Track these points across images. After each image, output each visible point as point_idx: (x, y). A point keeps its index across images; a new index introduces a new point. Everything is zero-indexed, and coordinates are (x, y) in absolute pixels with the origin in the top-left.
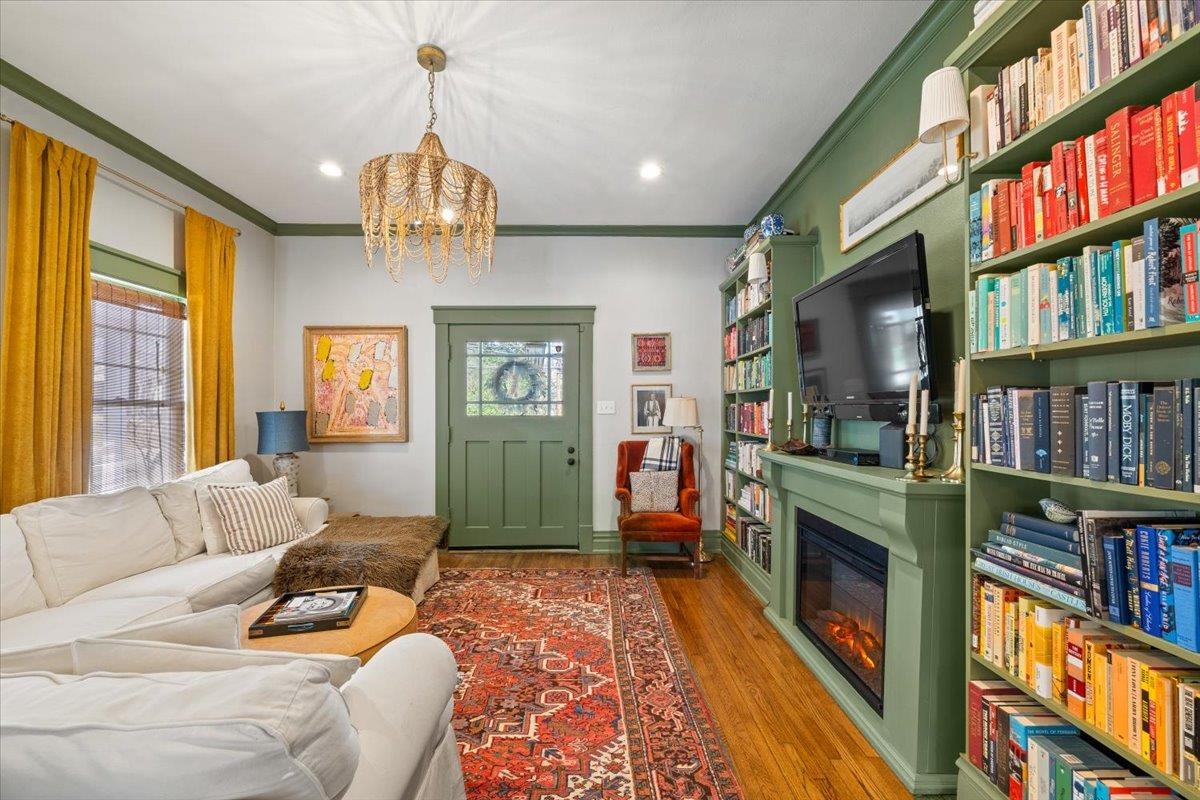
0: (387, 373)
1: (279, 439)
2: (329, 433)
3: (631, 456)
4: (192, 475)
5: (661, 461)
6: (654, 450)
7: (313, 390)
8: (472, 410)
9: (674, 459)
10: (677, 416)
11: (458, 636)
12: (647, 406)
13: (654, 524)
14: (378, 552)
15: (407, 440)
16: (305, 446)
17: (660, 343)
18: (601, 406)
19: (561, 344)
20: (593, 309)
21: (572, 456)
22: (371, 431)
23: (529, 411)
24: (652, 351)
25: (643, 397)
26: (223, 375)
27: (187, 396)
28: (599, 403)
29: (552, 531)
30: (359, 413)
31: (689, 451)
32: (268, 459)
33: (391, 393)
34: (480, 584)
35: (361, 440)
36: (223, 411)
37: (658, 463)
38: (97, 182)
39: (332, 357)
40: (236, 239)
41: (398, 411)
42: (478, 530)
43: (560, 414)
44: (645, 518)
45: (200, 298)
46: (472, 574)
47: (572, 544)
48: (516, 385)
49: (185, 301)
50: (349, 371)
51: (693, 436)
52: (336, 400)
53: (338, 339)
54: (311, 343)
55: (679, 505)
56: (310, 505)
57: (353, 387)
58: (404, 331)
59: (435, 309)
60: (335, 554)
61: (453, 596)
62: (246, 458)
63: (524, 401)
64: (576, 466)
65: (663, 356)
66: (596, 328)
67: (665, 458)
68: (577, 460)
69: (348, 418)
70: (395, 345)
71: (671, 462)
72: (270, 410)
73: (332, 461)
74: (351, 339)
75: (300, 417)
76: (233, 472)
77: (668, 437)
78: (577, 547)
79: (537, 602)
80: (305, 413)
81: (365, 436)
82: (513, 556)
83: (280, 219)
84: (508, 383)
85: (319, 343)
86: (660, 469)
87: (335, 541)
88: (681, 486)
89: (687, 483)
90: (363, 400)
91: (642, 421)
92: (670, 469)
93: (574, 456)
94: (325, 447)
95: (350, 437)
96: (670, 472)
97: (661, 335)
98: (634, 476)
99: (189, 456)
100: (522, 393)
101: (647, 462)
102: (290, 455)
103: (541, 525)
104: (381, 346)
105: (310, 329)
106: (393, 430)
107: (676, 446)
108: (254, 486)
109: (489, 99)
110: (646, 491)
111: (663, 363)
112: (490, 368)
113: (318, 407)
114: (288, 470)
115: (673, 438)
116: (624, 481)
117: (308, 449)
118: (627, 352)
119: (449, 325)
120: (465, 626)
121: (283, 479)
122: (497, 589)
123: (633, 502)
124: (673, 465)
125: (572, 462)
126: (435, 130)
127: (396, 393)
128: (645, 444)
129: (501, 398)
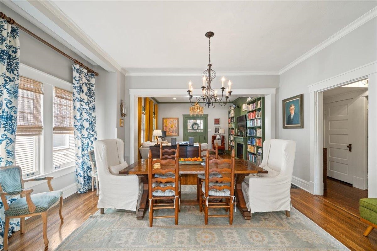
0: (175, 125)
1: (163, 135)
3: (214, 138)
6: (218, 137)
7: (164, 128)
8: (189, 131)
9: (221, 138)
10: (221, 131)
12: (217, 130)
15: (179, 136)
18: (209, 130)
19: (202, 120)
20: (208, 115)
22: (173, 134)
23: (197, 131)
24: (217, 121)
25: (216, 129)
30: (171, 131)
31: (223, 137)
39: (167, 123)
41: (177, 131)
43: (203, 131)
50: (170, 125)
51: (224, 135)
52: (168, 129)
53: (168, 120)
55: (222, 145)
57: (170, 127)
58: (178, 118)
59: (183, 115)
63: (197, 129)
66: (208, 118)
70: (177, 121)
74: (170, 120)
77: (220, 135)
83: (159, 101)
84: (194, 126)
85: (165, 120)
86: (219, 140)
89: (223, 142)
90: (172, 129)
91: (216, 132)
93: (205, 138)
95: (170, 135)
97: (219, 119)
98: (215, 141)
101: (217, 139)
102: (164, 137)
104: (174, 121)
105: (163, 118)
106: (176, 134)
111: (219, 123)
112: (192, 124)
113: (165, 130)
116: (213, 142)
117: (166, 137)
118: (213, 122)
119: (185, 117)
123: (215, 145)
125: (204, 139)
127: (177, 128)
128: (216, 136)
129: (193, 129)
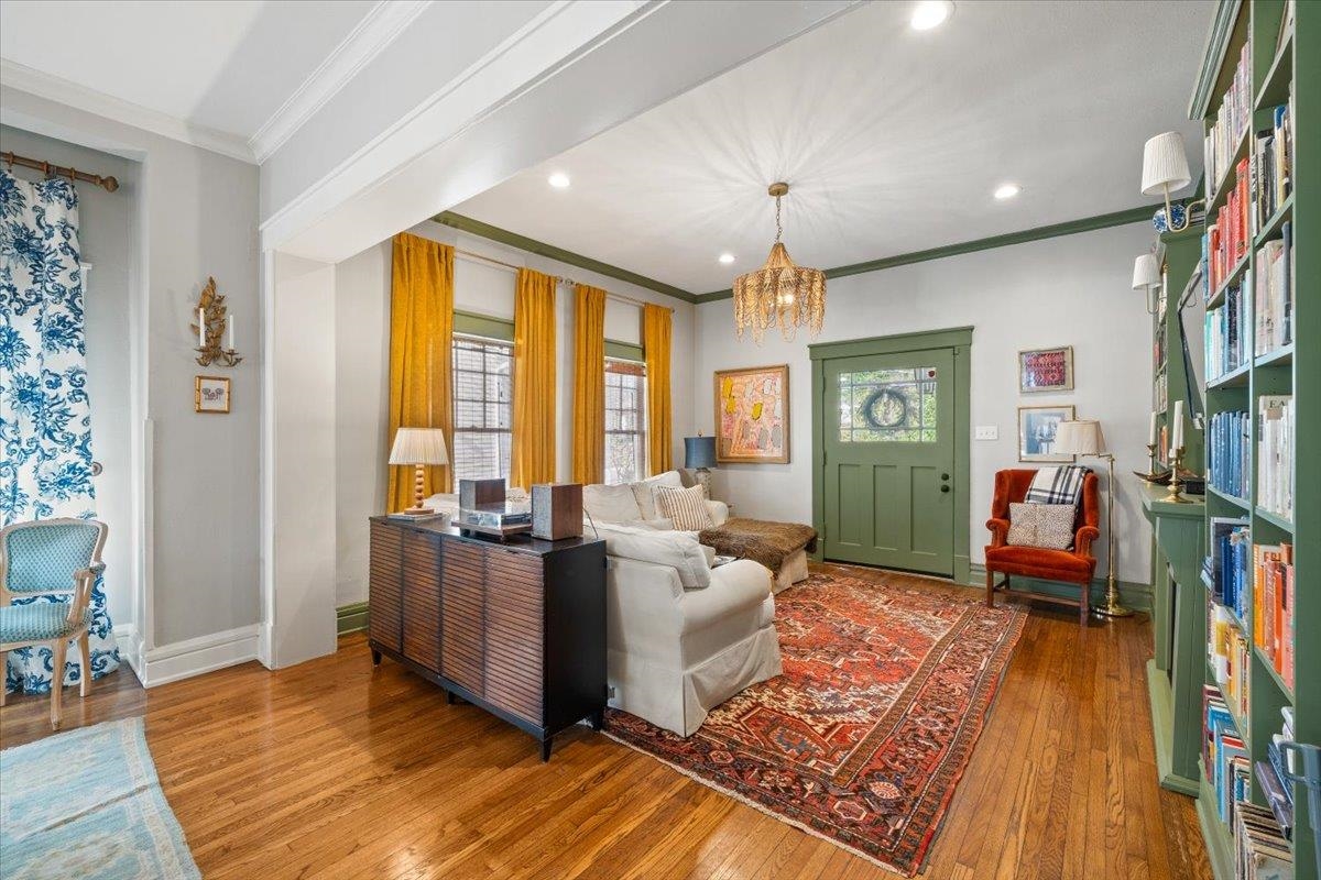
0: (772, 406)
1: (698, 459)
2: (731, 455)
3: (1013, 486)
4: (649, 479)
5: (1053, 493)
6: (1043, 481)
7: (720, 421)
8: (845, 436)
9: (1071, 491)
11: (809, 611)
12: (1040, 431)
13: (1027, 558)
14: (755, 541)
15: (789, 462)
16: (714, 464)
17: (1057, 359)
18: (981, 432)
19: (934, 369)
20: (971, 329)
21: (945, 483)
22: (761, 453)
23: (902, 436)
24: (1047, 369)
25: (1033, 422)
26: (665, 412)
27: (646, 427)
28: (977, 428)
29: (923, 557)
30: (753, 439)
31: (1093, 482)
32: (691, 471)
33: (776, 422)
34: (841, 587)
35: (753, 461)
36: (665, 438)
37: (1048, 495)
38: (608, 303)
39: (733, 394)
40: (672, 316)
41: (781, 436)
42: (850, 547)
43: (934, 439)
44: (1020, 551)
45: (653, 362)
46: (837, 580)
47: (947, 573)
48: (888, 412)
49: (645, 364)
50: (745, 406)
51: (1099, 464)
52: (737, 427)
53: (737, 380)
54: (719, 383)
55: (1073, 544)
56: (717, 506)
57: (748, 418)
58: (786, 369)
59: (811, 347)
60: (728, 538)
61: (815, 590)
62: (678, 470)
63: (895, 427)
64: (950, 493)
65: (1062, 374)
66: (974, 348)
67: (1057, 490)
68: (952, 487)
69: (745, 442)
70: (779, 382)
71: (1065, 495)
72: (691, 436)
73: (734, 476)
74: (746, 379)
75: (711, 442)
76: (671, 478)
77: (1066, 467)
78: (953, 577)
79: (885, 607)
80: (713, 439)
81: (759, 458)
82: (883, 575)
83: (697, 292)
84: (879, 412)
85: (724, 383)
86: (1050, 501)
87: (729, 531)
88: (1078, 522)
89: (1087, 519)
90: (755, 428)
91: (1033, 448)
92: (1063, 502)
93: (949, 483)
94: (729, 466)
95: (746, 458)
96: (1062, 506)
97: (1060, 349)
98: (1015, 507)
99: (648, 469)
100: (893, 418)
101: (1033, 493)
102: (705, 470)
103: (912, 549)
104: (768, 383)
105: (718, 373)
106: (778, 453)
107: (1075, 476)
108: (683, 489)
109: (827, 195)
110: (1028, 524)
111: (1062, 381)
112: (860, 400)
113: (724, 434)
114: (703, 481)
115: (1074, 468)
116: (1001, 512)
117: (716, 466)
118: (1013, 371)
119: (824, 360)
120: (817, 608)
121: (699, 486)
122: (854, 593)
123: (1010, 536)
124: (1069, 498)
125: (946, 489)
126: (781, 241)
127: (780, 422)
128: (1034, 473)
129: (874, 425)
